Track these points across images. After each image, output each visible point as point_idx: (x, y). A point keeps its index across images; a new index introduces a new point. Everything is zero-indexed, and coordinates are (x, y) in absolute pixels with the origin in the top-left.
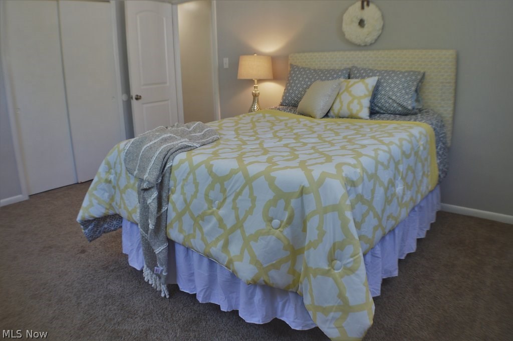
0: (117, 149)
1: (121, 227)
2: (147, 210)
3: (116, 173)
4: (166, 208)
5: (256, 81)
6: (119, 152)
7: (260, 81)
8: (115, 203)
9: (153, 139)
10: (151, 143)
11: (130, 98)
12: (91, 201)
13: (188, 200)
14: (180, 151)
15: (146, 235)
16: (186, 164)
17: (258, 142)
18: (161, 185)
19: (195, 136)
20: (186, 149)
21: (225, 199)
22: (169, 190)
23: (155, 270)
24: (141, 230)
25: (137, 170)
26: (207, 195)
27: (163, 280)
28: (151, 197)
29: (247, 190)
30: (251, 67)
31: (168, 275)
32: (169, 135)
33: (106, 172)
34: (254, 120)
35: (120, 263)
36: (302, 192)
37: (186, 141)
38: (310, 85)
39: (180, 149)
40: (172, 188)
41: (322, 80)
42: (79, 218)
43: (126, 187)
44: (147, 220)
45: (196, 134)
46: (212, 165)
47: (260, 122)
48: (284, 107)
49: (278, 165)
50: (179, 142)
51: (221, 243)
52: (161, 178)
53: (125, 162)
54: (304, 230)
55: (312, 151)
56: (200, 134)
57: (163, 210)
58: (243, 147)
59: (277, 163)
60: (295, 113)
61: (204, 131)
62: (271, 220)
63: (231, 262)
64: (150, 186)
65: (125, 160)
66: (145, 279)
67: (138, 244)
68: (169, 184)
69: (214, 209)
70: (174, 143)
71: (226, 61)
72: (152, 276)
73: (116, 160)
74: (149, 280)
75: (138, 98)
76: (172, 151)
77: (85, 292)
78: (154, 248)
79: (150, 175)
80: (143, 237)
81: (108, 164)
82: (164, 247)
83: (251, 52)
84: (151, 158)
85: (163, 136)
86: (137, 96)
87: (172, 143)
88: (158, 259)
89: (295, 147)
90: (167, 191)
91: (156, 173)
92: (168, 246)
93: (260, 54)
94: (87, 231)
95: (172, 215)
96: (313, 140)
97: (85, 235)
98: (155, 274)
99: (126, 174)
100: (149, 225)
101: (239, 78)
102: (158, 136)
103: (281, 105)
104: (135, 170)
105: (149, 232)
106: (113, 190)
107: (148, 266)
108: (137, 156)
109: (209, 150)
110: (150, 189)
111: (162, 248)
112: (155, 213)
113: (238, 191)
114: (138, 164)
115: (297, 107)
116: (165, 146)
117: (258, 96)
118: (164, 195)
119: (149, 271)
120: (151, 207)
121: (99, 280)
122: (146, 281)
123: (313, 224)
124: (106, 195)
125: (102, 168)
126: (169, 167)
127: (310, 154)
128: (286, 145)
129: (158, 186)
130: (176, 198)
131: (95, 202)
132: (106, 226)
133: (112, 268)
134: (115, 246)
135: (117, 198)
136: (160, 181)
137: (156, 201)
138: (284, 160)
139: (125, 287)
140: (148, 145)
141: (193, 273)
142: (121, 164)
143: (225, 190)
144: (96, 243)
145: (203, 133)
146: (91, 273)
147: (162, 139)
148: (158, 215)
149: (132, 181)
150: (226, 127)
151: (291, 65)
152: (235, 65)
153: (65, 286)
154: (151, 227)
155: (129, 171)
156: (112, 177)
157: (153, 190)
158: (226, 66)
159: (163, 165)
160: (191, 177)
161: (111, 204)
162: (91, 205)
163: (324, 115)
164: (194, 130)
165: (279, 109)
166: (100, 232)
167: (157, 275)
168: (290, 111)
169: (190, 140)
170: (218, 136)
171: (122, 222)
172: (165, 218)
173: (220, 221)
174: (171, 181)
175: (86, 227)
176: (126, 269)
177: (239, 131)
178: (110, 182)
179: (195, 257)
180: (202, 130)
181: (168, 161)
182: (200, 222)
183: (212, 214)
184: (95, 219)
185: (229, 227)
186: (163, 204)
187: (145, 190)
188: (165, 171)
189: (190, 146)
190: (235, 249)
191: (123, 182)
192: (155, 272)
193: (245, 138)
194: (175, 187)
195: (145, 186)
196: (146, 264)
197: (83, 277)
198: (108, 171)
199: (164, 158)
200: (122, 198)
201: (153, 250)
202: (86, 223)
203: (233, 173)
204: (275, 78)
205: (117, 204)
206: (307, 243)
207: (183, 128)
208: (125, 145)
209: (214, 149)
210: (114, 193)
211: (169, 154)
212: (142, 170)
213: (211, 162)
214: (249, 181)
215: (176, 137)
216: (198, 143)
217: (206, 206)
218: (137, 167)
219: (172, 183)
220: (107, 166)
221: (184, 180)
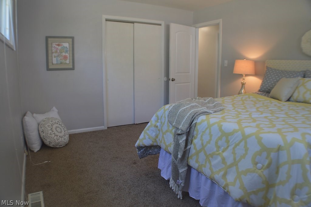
0: (163, 109)
1: (159, 153)
2: (178, 146)
3: (161, 122)
4: (190, 147)
5: (244, 75)
6: (165, 111)
7: (247, 75)
8: (158, 139)
9: (186, 105)
10: (185, 108)
11: (168, 80)
12: (144, 136)
13: (204, 144)
14: (202, 114)
15: (175, 160)
16: (206, 122)
17: (248, 113)
18: (189, 133)
19: (210, 106)
20: (205, 114)
21: (228, 147)
22: (193, 136)
23: (177, 182)
24: (173, 157)
25: (175, 122)
26: (216, 143)
27: (180, 188)
28: (182, 139)
29: (243, 143)
30: (241, 67)
31: (184, 186)
32: (195, 104)
33: (155, 121)
34: (243, 99)
35: (155, 174)
36: (279, 149)
37: (205, 109)
38: (279, 80)
39: (202, 113)
40: (195, 135)
41: (287, 78)
42: (136, 145)
43: (167, 131)
44: (177, 152)
45: (210, 105)
46: (222, 125)
47: (247, 101)
48: (262, 93)
49: (264, 130)
50: (201, 109)
51: (222, 173)
52: (189, 129)
53: (168, 117)
54: (277, 173)
55: (283, 123)
56: (212, 105)
57: (188, 148)
58: (240, 116)
59: (263, 128)
60: (268, 97)
61: (214, 104)
62: (256, 164)
63: (227, 185)
64: (182, 133)
65: (168, 116)
66: (170, 186)
67: (168, 164)
68: (193, 133)
69: (220, 152)
70: (199, 109)
71: (226, 62)
72: (174, 185)
73: (162, 115)
74: (172, 187)
75: (173, 80)
76: (197, 114)
77: (134, 187)
78: (179, 169)
79: (183, 126)
80: (173, 161)
81: (157, 116)
82: (185, 169)
83: (242, 58)
84: (185, 117)
85: (192, 105)
86: (173, 78)
87: (197, 109)
88: (180, 176)
89: (272, 119)
90: (192, 137)
91: (187, 126)
92: (187, 169)
93: (248, 59)
94: (139, 152)
95: (193, 151)
96: (282, 116)
97: (138, 155)
98: (177, 184)
99: (168, 124)
100: (178, 155)
101: (234, 73)
102: (189, 104)
103: (259, 91)
104: (173, 122)
105: (178, 159)
106: (158, 132)
107: (173, 179)
108: (176, 114)
109: (219, 115)
110: (182, 134)
111: (184, 170)
112: (183, 149)
113: (237, 143)
114: (176, 119)
115: (270, 93)
116: (193, 110)
117: (245, 85)
118: (190, 139)
119: (173, 182)
120: (181, 145)
121: (143, 181)
122: (171, 187)
123: (284, 170)
124: (154, 134)
125: (154, 118)
126: (195, 123)
127: (283, 125)
128: (266, 117)
129: (187, 133)
130: (196, 142)
131: (147, 137)
132: (151, 151)
133: (150, 176)
134: (153, 163)
135: (160, 137)
136: (188, 130)
137: (184, 142)
138: (267, 127)
139: (157, 188)
140: (183, 109)
141: (200, 187)
142: (165, 118)
143: (229, 141)
144: (143, 160)
145: (214, 105)
146: (138, 176)
147: (191, 106)
148: (184, 150)
149: (171, 129)
150: (227, 102)
151: (267, 67)
152: (232, 65)
153: (123, 181)
154: (179, 156)
155: (170, 122)
156: (158, 124)
157: (183, 135)
158: (226, 65)
159: (191, 122)
160: (208, 131)
161: (155, 140)
162: (145, 138)
163: (287, 99)
164: (209, 102)
165: (258, 93)
166: (147, 154)
167: (178, 185)
168: (265, 95)
169: (207, 108)
170: (223, 107)
171: (160, 150)
172: (188, 153)
173: (224, 159)
174: (195, 131)
175: (139, 150)
176: (158, 178)
177: (234, 105)
178: (157, 127)
179: (203, 178)
180: (213, 103)
181: (195, 119)
182: (210, 158)
183: (219, 154)
184: (146, 147)
185: (228, 163)
186: (188, 144)
187: (179, 135)
188: (192, 125)
189: (208, 112)
190: (230, 178)
191: (165, 128)
192: (177, 183)
193: (240, 110)
194: (197, 135)
195: (179, 132)
196: (172, 177)
197: (133, 178)
198: (157, 121)
199: (192, 117)
200: (163, 137)
201: (178, 170)
202: (140, 148)
203: (235, 131)
204: (256, 74)
205: (159, 140)
206: (278, 181)
207: (202, 100)
208: (169, 107)
209: (222, 116)
210: (158, 133)
211: (195, 115)
212: (179, 122)
213: (221, 124)
214: (245, 138)
215: (199, 106)
216: (213, 111)
217: (215, 149)
218: (175, 120)
219: (195, 132)
220: (156, 117)
221: (203, 132)
